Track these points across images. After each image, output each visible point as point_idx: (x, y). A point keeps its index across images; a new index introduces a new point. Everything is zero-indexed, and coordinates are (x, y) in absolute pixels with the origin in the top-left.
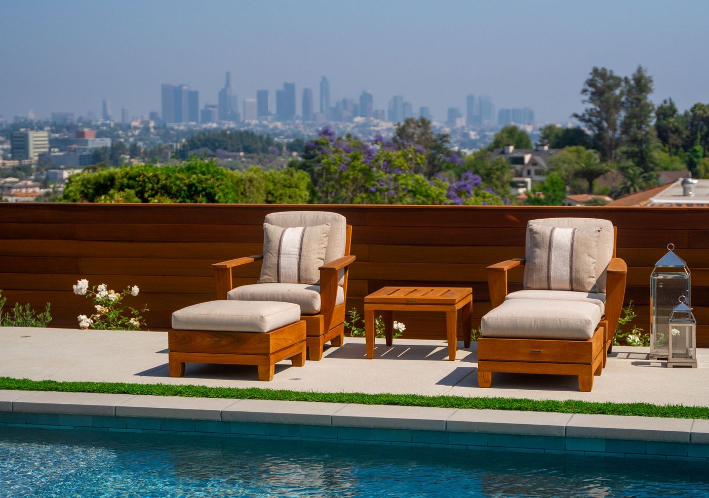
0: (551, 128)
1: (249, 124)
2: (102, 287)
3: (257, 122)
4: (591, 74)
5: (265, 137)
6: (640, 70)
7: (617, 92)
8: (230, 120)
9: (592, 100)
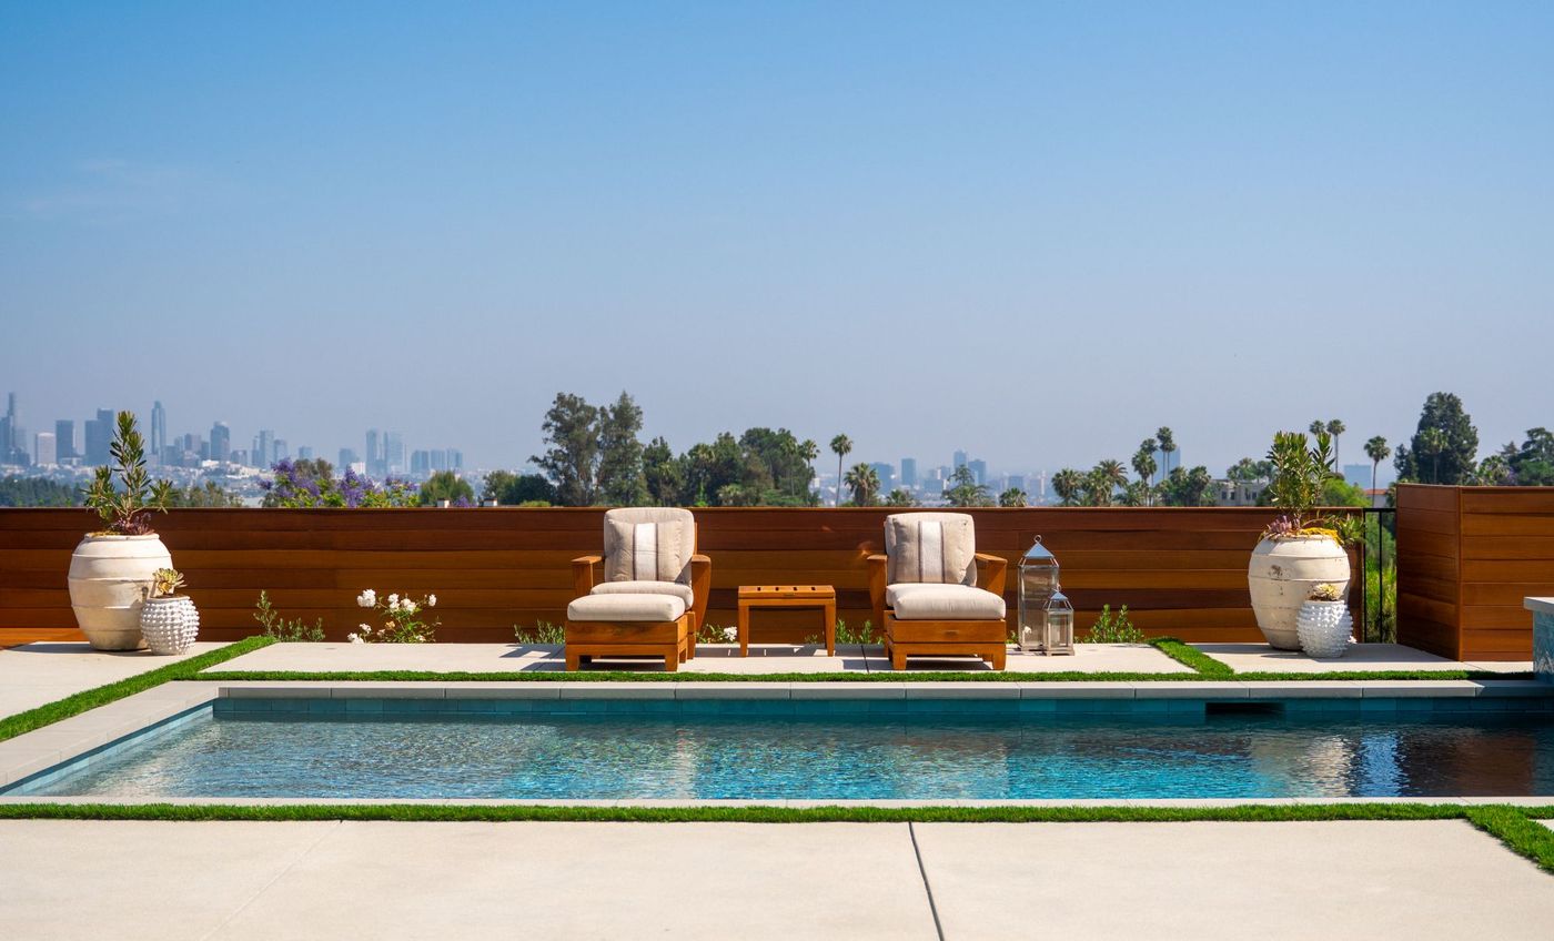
0: (499, 476)
1: (43, 470)
2: (394, 598)
3: (56, 466)
4: (554, 402)
5: (72, 487)
6: (624, 397)
7: (591, 427)
8: (14, 464)
9: (556, 439)
